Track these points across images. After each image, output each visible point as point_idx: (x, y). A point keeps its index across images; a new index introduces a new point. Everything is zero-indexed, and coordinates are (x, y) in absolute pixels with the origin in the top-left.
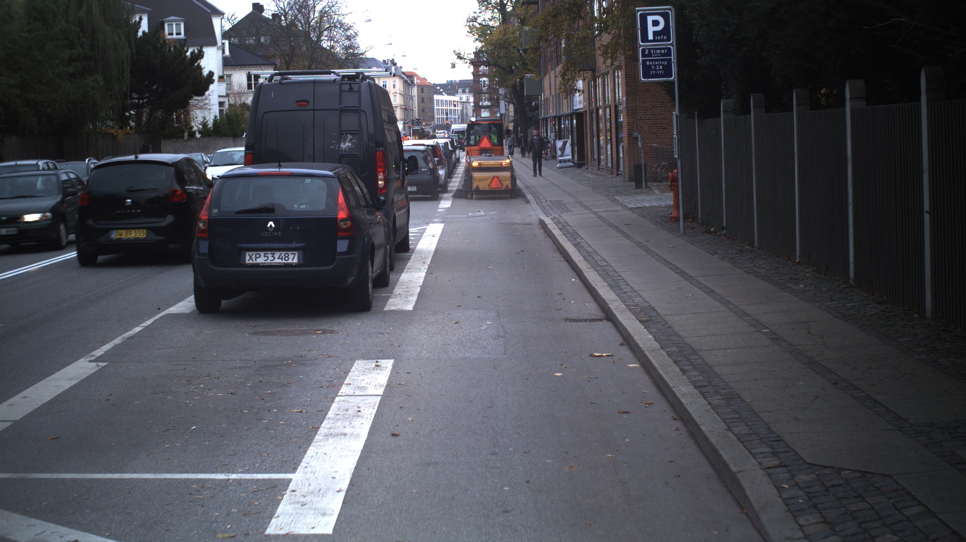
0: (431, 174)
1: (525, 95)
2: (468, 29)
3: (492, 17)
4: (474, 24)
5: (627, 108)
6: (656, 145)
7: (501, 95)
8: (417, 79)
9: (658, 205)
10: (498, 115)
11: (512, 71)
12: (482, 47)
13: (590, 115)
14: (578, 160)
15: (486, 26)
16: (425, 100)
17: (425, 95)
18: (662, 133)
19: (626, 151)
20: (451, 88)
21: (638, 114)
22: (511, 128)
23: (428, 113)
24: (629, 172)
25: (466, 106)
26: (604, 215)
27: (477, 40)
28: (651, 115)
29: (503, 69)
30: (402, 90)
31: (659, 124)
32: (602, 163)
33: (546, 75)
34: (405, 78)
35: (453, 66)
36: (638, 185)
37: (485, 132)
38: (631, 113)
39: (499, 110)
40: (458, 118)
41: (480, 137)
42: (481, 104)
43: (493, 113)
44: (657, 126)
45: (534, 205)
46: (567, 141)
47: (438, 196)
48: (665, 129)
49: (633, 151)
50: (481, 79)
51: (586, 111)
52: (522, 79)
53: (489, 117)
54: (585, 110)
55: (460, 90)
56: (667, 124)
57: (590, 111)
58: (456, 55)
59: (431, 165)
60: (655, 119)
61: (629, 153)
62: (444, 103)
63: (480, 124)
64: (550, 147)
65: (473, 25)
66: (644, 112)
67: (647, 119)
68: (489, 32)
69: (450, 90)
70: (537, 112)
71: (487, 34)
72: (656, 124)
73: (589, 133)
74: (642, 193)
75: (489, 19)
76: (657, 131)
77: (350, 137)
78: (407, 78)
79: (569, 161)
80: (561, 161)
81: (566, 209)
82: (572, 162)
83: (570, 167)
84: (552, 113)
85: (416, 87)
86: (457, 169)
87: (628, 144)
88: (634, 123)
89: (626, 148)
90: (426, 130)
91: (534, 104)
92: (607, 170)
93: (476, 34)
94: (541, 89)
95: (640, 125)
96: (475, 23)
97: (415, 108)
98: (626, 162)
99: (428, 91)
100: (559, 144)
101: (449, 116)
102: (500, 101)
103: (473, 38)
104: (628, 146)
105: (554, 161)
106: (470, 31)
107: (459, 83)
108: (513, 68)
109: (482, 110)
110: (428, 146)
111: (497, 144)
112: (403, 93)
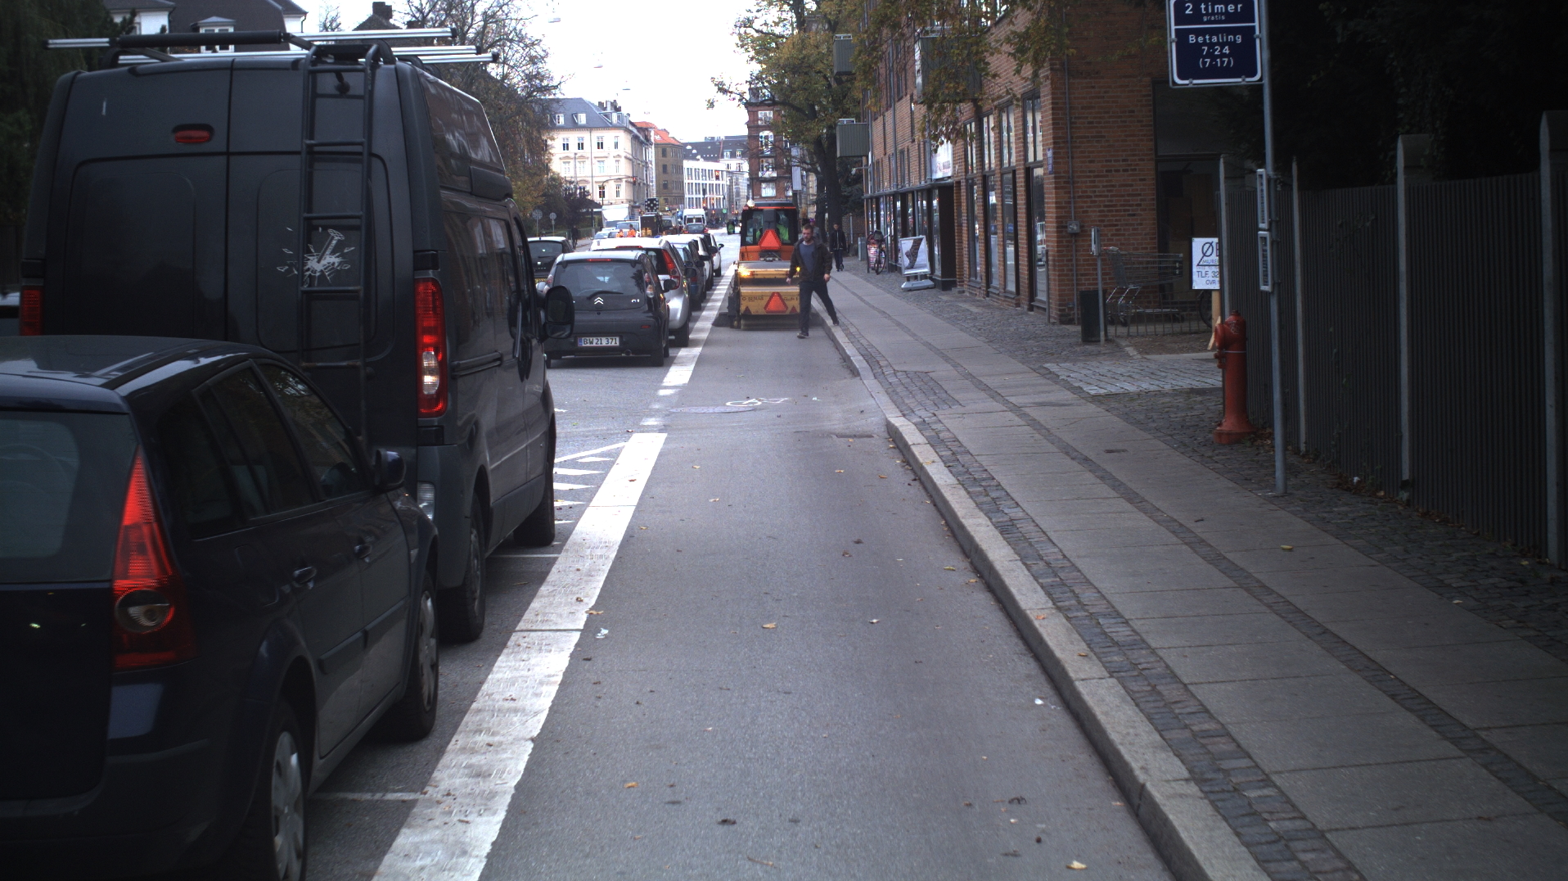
0: (650, 310)
1: (838, 155)
2: (736, 39)
3: (780, 18)
4: (748, 32)
5: (1055, 173)
6: (1116, 249)
7: (794, 157)
8: (656, 134)
9: (1157, 388)
10: (790, 193)
11: (814, 114)
12: (761, 72)
13: (967, 189)
14: (943, 275)
15: (769, 34)
16: (669, 169)
17: (670, 159)
18: (1126, 225)
19: (1054, 260)
20: (711, 149)
21: (1079, 185)
22: (812, 215)
23: (674, 191)
24: (1060, 305)
25: (737, 179)
26: (1034, 413)
27: (752, 59)
28: (1104, 187)
29: (798, 109)
30: (630, 152)
31: (1121, 205)
32: (996, 283)
33: (876, 119)
34: (635, 131)
35: (711, 105)
36: (1090, 335)
37: (769, 223)
38: (1065, 182)
39: (792, 184)
40: (724, 198)
41: (761, 231)
42: (760, 174)
43: (780, 191)
44: (1117, 211)
45: (870, 382)
46: (921, 239)
47: (667, 355)
48: (1134, 215)
49: (1068, 261)
50: (761, 134)
51: (959, 183)
52: (831, 128)
53: (775, 197)
54: (957, 179)
55: (727, 153)
56: (1137, 205)
57: (967, 180)
58: (716, 85)
59: (649, 292)
60: (1112, 196)
61: (1059, 266)
62: (701, 174)
63: (762, 210)
64: (885, 249)
65: (745, 32)
66: (1091, 182)
67: (1096, 196)
68: (774, 45)
69: (710, 152)
70: (858, 186)
71: (770, 50)
72: (1115, 206)
73: (965, 225)
74: (1099, 354)
75: (774, 22)
76: (1116, 220)
77: (336, 237)
78: (638, 131)
79: (924, 276)
80: (908, 278)
81: (944, 395)
82: (931, 279)
83: (928, 288)
84: (887, 187)
85: (653, 146)
86: (715, 290)
87: (1058, 246)
88: (1070, 202)
89: (1054, 256)
90: (664, 218)
91: (854, 171)
92: (1006, 297)
93: (750, 49)
94: (866, 145)
95: (1082, 207)
96: (749, 30)
97: (652, 182)
98: (1052, 283)
99: (673, 154)
100: (906, 244)
101: (708, 196)
102: (794, 169)
103: (746, 56)
104: (1058, 251)
105: (893, 276)
106: (740, 43)
107: (724, 142)
108: (816, 108)
109: (764, 185)
110: (648, 250)
111: (789, 242)
112: (631, 157)
